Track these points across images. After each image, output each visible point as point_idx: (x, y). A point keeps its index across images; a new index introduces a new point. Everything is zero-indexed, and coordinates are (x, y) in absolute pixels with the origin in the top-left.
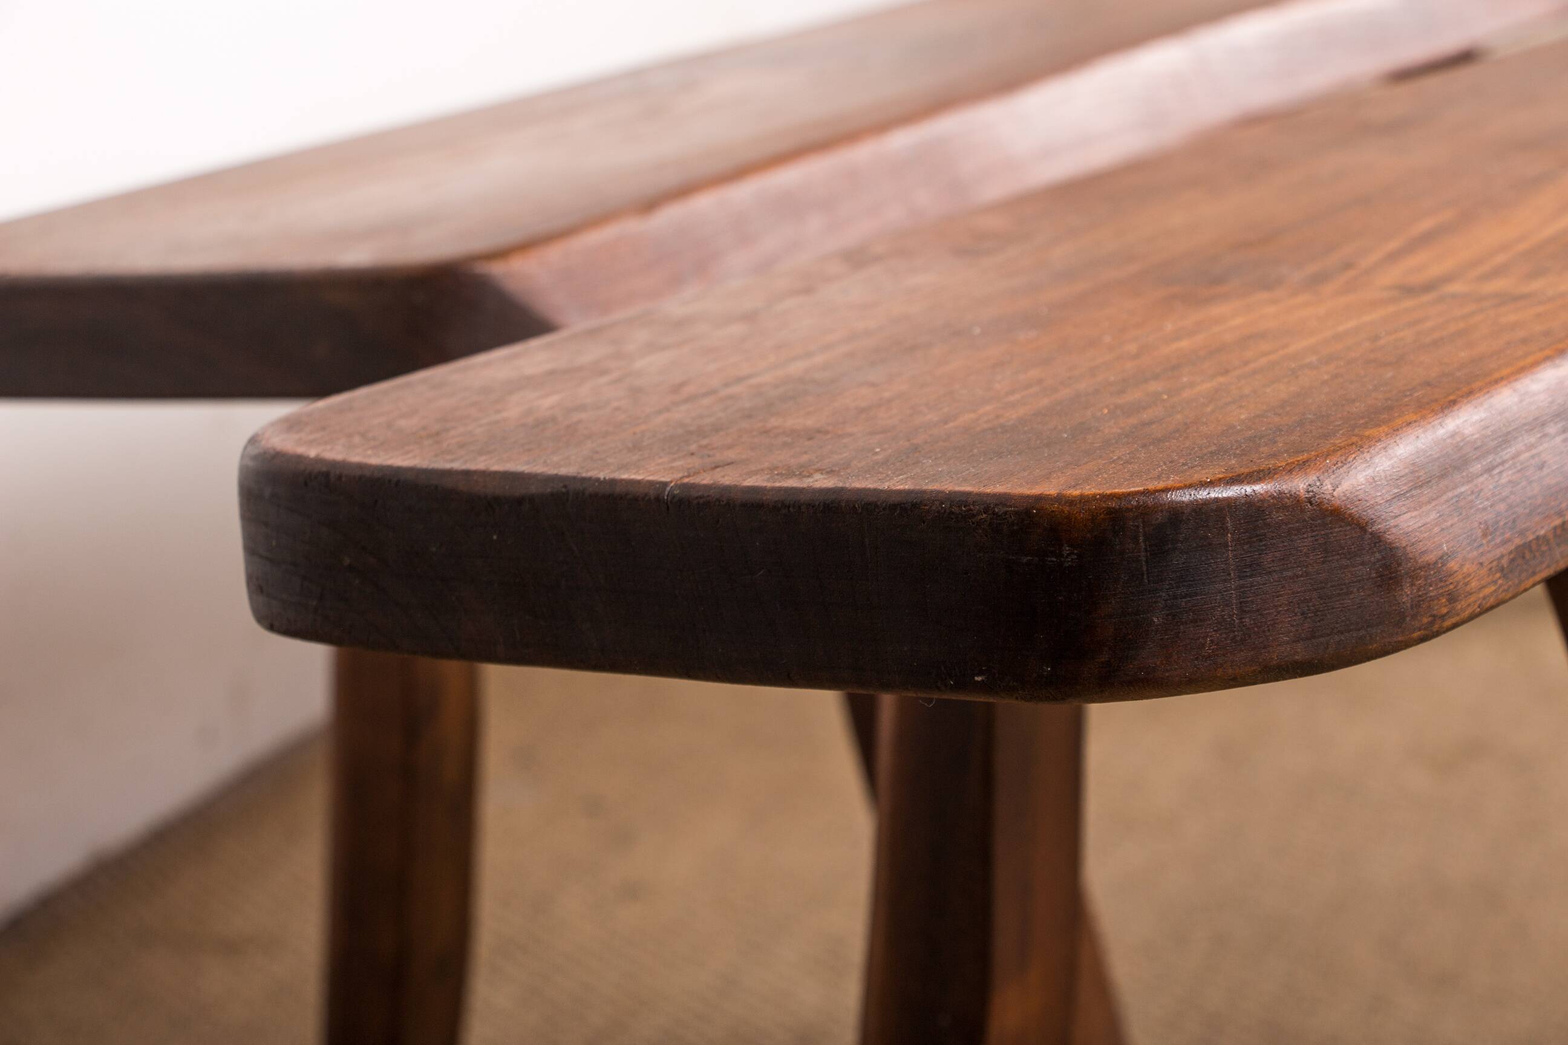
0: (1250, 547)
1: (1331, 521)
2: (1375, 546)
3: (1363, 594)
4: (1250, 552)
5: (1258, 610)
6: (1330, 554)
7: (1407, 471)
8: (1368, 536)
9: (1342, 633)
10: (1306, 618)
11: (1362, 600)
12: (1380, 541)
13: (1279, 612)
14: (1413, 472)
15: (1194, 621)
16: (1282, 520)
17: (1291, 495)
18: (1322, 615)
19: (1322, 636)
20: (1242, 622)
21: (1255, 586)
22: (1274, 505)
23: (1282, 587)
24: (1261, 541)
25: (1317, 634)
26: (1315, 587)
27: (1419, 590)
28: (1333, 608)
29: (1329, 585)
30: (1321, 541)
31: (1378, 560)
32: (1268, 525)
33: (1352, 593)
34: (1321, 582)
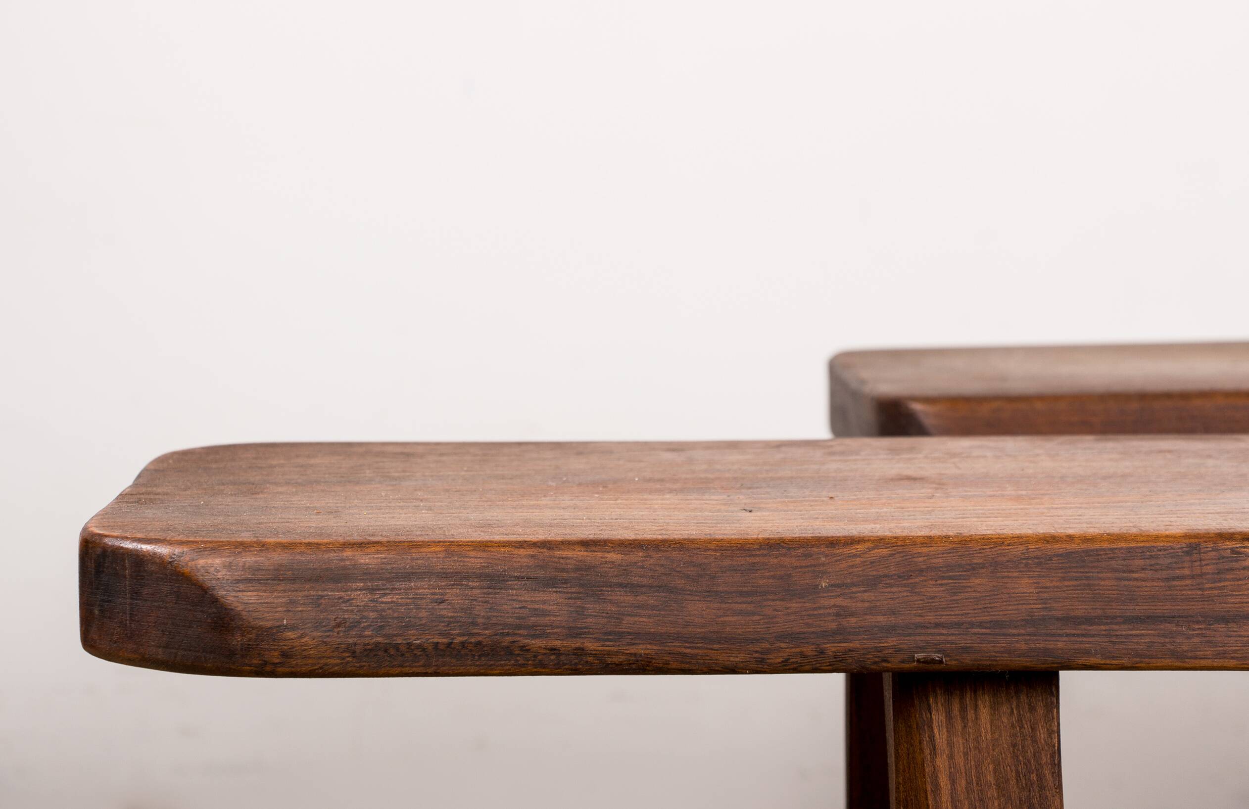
0: (137, 581)
1: (182, 579)
2: (213, 603)
3: (200, 630)
4: (137, 584)
5: (138, 621)
6: (180, 599)
7: (272, 567)
8: (207, 596)
9: (185, 650)
10: (164, 634)
11: (199, 633)
12: (217, 602)
13: (149, 626)
14: (278, 570)
15: (109, 618)
16: (153, 570)
17: (160, 557)
18: (173, 635)
19: (173, 648)
20: (131, 626)
21: (138, 606)
22: (151, 560)
23: (152, 611)
24: (142, 579)
25: (170, 646)
26: (170, 617)
27: (249, 641)
28: (180, 633)
29: (178, 618)
30: (175, 590)
31: (214, 613)
32: (145, 571)
33: (193, 627)
34: (174, 615)
